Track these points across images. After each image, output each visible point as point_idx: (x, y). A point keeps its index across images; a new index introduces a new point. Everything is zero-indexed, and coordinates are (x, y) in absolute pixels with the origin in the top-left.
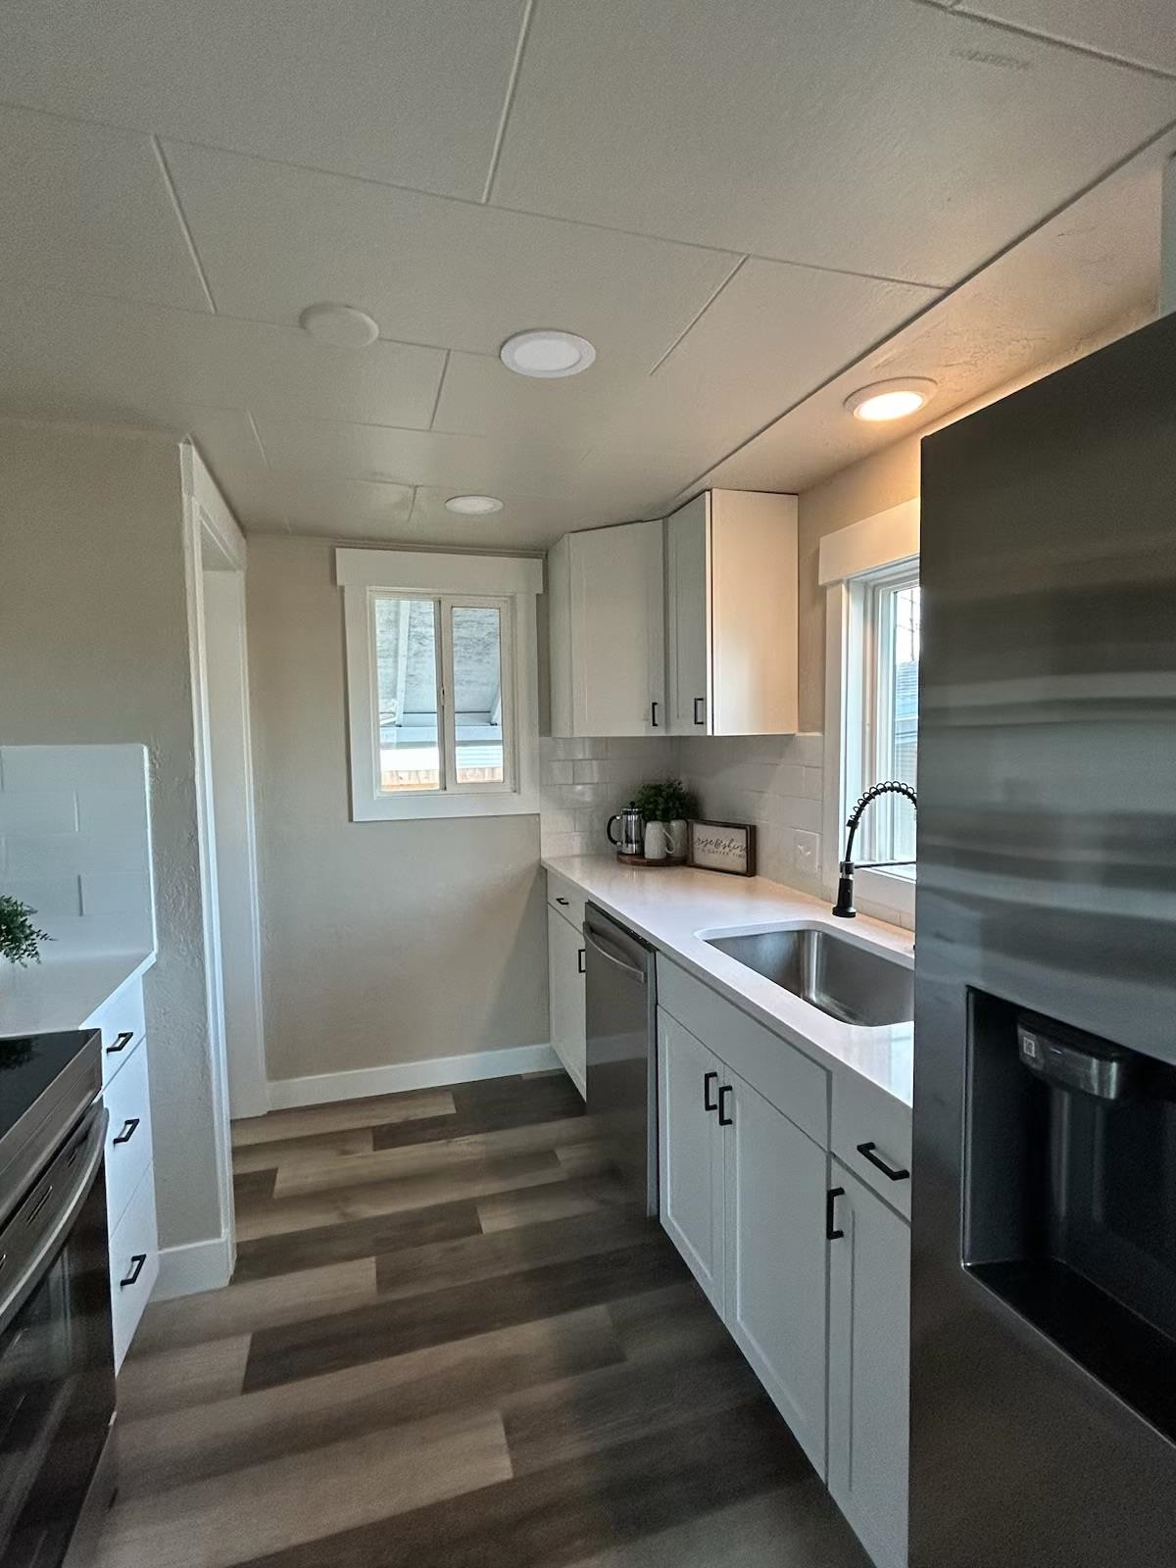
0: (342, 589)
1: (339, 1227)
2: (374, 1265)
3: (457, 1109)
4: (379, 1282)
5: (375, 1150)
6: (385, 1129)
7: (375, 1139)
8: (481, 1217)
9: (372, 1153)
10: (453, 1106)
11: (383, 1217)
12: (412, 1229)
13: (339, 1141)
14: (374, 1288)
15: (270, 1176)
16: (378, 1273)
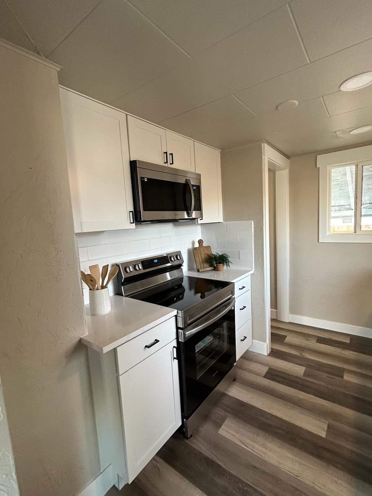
0: (319, 168)
1: (298, 356)
2: (304, 369)
3: (350, 341)
4: (304, 374)
5: (317, 342)
6: (322, 338)
7: (317, 340)
8: (345, 374)
9: (315, 343)
10: (349, 341)
11: (311, 359)
12: (320, 366)
13: (307, 336)
14: (303, 375)
15: (285, 337)
16: (305, 372)
